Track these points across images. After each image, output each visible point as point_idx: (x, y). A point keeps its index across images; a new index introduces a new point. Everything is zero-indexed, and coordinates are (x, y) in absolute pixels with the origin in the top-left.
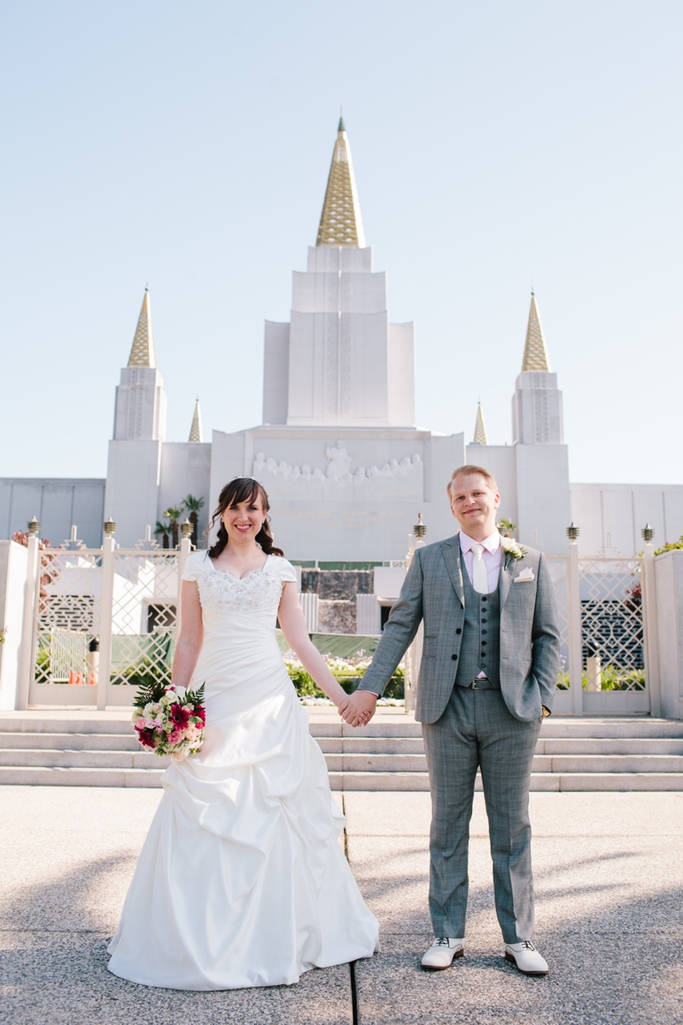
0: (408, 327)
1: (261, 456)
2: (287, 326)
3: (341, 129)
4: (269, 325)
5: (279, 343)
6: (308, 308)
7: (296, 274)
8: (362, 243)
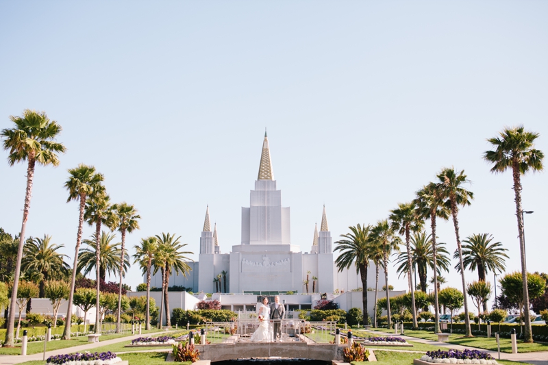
0: (288, 209)
1: (244, 259)
2: (249, 209)
3: (266, 136)
4: (243, 208)
5: (247, 214)
6: (256, 205)
7: (251, 191)
8: (273, 179)
